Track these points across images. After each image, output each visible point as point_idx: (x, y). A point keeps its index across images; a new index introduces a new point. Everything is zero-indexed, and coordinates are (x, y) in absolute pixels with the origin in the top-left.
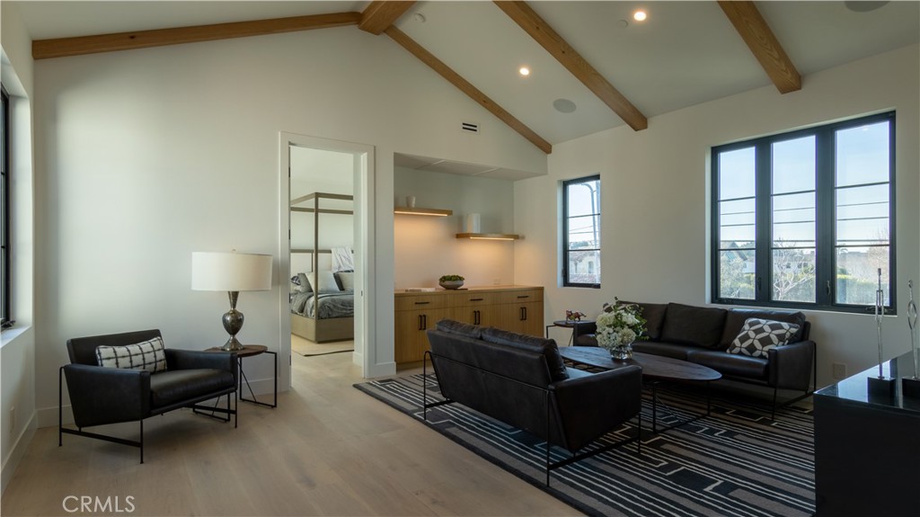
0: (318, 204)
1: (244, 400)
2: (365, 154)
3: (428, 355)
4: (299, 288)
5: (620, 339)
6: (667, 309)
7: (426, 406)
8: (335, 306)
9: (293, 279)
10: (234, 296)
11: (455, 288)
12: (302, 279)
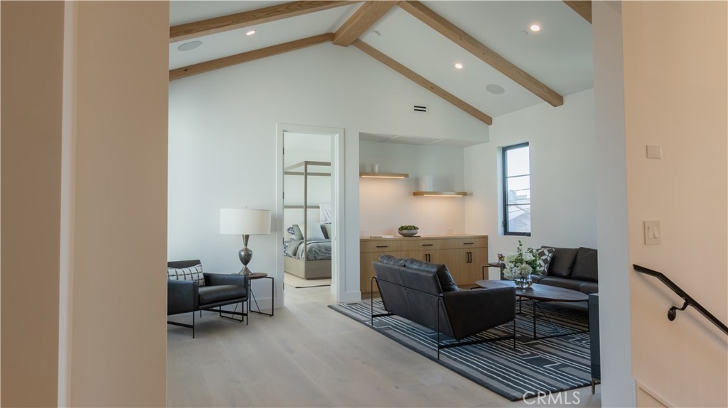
0: (308, 169)
1: (252, 311)
2: (338, 135)
3: (374, 280)
4: (293, 236)
5: (519, 272)
6: (577, 253)
7: (373, 316)
8: (319, 250)
9: (289, 229)
10: (247, 237)
11: (411, 236)
12: (295, 229)
